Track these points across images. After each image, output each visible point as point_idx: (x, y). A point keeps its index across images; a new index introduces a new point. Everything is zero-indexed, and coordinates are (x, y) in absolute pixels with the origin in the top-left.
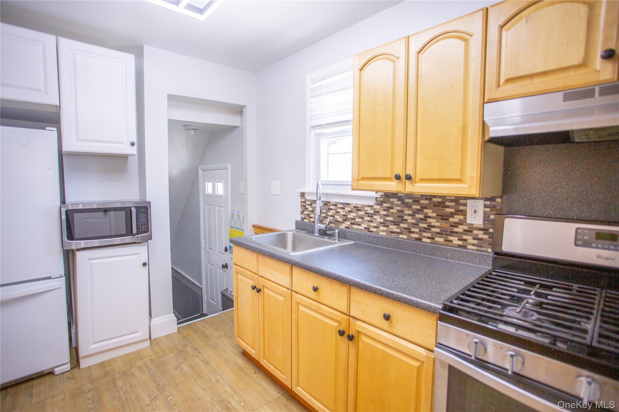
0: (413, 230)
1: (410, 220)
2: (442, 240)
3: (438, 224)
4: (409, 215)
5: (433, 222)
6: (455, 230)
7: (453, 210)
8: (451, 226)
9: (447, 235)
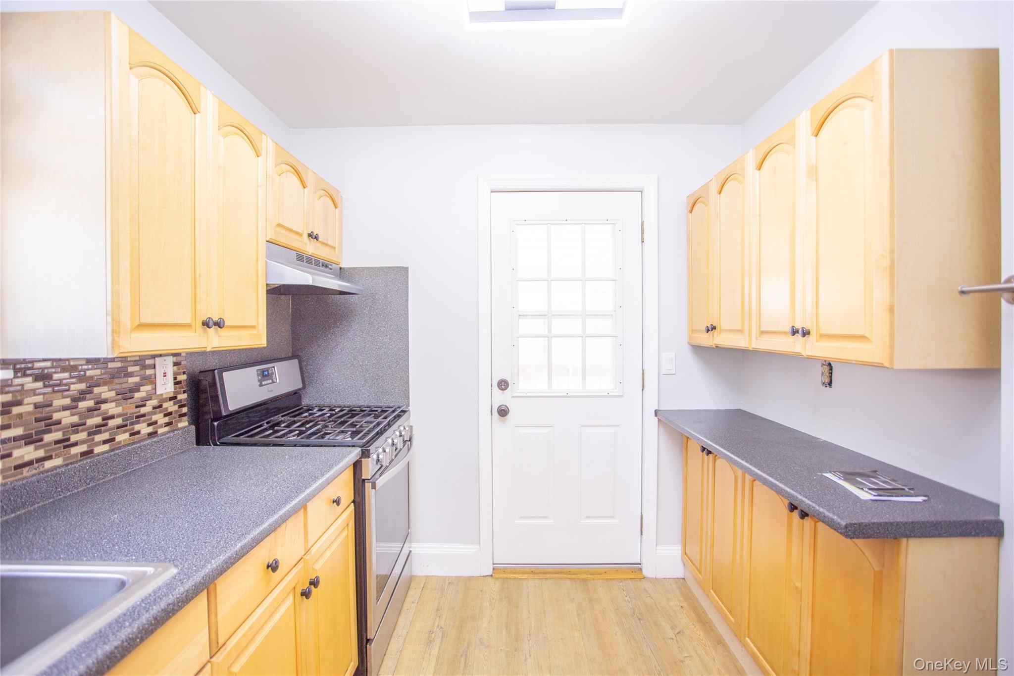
0: (74, 438)
1: (67, 418)
2: (126, 436)
3: (119, 410)
4: (65, 408)
5: (110, 408)
6: (143, 410)
7: (136, 379)
8: (137, 407)
9: (132, 424)
